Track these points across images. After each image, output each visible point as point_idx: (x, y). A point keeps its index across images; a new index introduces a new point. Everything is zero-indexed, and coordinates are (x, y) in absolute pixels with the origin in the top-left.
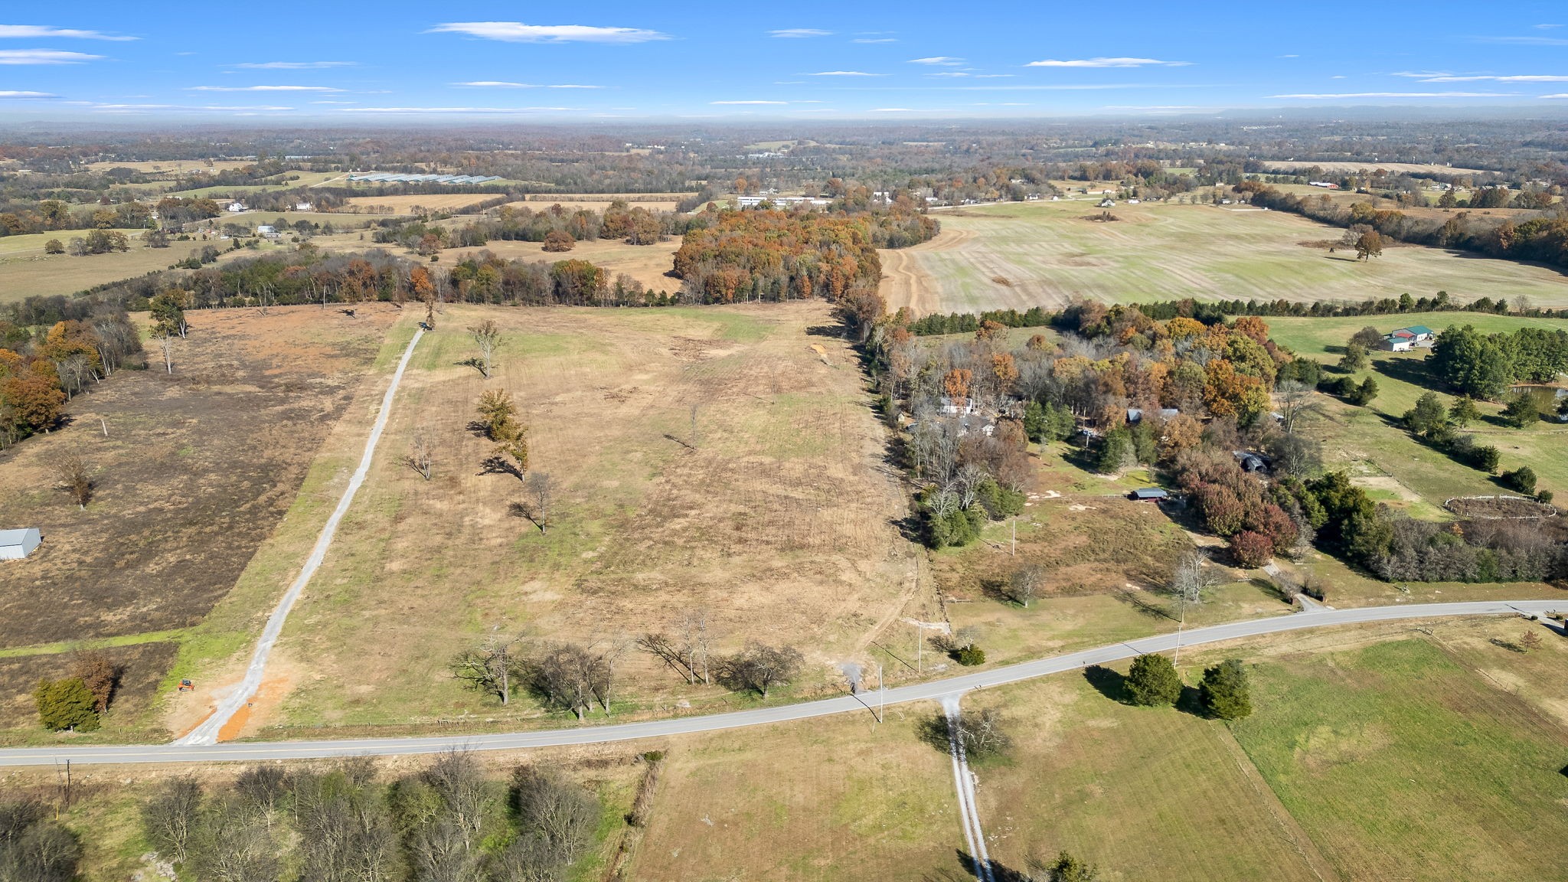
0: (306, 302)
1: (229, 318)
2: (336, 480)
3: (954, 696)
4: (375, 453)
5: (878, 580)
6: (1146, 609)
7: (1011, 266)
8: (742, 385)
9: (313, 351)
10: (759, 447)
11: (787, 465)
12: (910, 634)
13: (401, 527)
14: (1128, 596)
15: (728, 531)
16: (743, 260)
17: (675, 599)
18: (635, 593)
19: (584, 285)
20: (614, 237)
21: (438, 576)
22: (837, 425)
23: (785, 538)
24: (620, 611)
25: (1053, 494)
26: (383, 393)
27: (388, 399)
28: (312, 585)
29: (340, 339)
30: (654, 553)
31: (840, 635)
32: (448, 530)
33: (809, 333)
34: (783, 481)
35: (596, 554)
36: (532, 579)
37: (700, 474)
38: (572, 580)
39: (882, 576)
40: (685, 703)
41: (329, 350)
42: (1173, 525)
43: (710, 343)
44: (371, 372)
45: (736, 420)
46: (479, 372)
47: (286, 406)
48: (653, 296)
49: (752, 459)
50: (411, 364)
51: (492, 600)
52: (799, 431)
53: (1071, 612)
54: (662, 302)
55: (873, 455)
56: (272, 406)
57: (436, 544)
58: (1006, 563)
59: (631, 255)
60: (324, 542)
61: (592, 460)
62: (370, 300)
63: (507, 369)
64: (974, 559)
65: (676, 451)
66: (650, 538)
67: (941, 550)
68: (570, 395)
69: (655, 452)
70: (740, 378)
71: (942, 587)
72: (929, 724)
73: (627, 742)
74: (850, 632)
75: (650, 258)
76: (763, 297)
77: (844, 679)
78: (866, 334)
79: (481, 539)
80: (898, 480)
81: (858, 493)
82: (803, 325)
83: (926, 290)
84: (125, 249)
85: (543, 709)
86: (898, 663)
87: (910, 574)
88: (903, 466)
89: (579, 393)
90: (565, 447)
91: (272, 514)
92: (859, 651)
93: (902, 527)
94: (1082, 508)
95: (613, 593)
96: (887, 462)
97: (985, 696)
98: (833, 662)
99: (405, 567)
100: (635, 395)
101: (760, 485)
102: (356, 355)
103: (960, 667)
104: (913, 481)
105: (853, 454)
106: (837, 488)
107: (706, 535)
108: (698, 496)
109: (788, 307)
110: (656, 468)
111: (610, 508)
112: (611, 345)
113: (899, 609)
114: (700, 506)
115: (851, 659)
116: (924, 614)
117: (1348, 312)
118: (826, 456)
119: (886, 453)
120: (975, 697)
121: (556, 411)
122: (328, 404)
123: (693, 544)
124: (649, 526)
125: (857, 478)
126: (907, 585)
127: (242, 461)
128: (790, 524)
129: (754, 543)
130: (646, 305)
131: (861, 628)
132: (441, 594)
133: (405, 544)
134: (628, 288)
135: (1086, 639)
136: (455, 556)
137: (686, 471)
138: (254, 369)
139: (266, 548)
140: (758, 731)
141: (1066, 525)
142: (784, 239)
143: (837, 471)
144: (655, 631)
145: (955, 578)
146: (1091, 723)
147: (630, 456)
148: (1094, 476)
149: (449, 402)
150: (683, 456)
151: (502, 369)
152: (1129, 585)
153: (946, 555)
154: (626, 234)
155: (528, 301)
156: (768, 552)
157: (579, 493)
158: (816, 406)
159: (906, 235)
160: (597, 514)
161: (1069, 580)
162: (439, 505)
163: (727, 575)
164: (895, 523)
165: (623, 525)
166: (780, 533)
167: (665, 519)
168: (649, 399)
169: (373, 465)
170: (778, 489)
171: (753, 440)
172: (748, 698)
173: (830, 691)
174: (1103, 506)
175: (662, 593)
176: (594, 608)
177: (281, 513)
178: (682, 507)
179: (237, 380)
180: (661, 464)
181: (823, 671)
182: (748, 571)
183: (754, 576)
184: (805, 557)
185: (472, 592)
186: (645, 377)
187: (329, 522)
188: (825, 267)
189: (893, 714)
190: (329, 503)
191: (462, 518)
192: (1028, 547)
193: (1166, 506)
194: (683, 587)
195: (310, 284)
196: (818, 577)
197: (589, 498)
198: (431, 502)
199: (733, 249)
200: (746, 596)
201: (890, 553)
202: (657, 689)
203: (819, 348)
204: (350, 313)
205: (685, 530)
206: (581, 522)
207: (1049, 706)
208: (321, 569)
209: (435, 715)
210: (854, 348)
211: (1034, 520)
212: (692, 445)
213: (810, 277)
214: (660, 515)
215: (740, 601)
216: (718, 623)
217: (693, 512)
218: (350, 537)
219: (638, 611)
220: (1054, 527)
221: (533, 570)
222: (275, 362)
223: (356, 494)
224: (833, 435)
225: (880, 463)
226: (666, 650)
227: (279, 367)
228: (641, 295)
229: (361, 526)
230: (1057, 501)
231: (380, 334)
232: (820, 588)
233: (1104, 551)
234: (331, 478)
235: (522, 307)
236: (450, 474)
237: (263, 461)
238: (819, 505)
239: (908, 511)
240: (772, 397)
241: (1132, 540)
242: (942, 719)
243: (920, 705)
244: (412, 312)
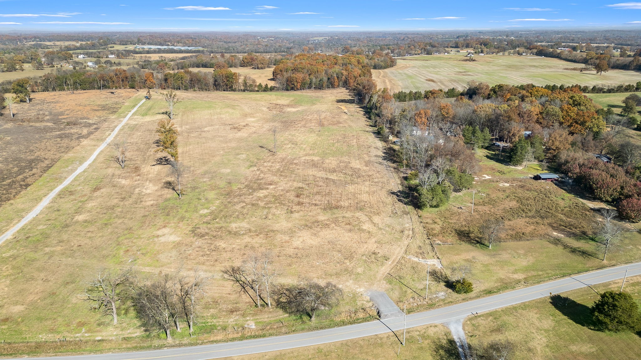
0: (94, 88)
1: (55, 95)
2: (70, 168)
3: (457, 321)
4: (99, 154)
5: (387, 229)
6: (574, 251)
7: (434, 75)
8: (303, 123)
9: (88, 108)
10: (311, 152)
11: (327, 161)
12: (414, 268)
13: (98, 193)
14: (557, 241)
15: (292, 198)
16: (305, 71)
17: (254, 241)
18: (228, 237)
19: (228, 81)
20: (247, 66)
21: (106, 224)
22: (355, 141)
23: (326, 202)
24: (217, 249)
25: (487, 177)
26: (116, 127)
27: (117, 130)
28: (23, 229)
29: (103, 103)
30: (245, 211)
31: (365, 268)
32: (123, 196)
33: (337, 102)
34: (325, 170)
35: (209, 211)
36: (165, 227)
37: (277, 166)
38: (190, 228)
39: (389, 226)
40: (252, 325)
41: (96, 108)
42: (568, 195)
43: (288, 106)
44: (113, 117)
45: (299, 139)
46: (168, 117)
47: (62, 132)
48: (262, 86)
49: (307, 158)
50: (134, 114)
51: (135, 241)
52: (333, 144)
53: (522, 252)
54: (266, 89)
55: (376, 156)
56: (55, 132)
57: (113, 204)
58: (469, 218)
59: (253, 72)
60: (45, 202)
61: (217, 159)
62: (125, 88)
63: (182, 115)
64: (446, 216)
65: (265, 154)
66: (244, 202)
67: (425, 209)
68: (212, 127)
69: (253, 155)
70: (302, 120)
71: (430, 235)
72: (442, 347)
74: (372, 266)
75: (262, 74)
76: (314, 88)
77: (371, 304)
78: (367, 100)
79: (141, 202)
80: (392, 169)
81: (369, 176)
82: (334, 98)
83: (394, 84)
84: (23, 70)
85: (143, 329)
86: (409, 291)
87: (407, 225)
88: (394, 162)
89: (218, 127)
90: (204, 152)
91: (21, 185)
92: (380, 281)
93: (398, 196)
94: (507, 185)
95: (214, 237)
96: (384, 159)
97: (480, 321)
98: (362, 290)
99: (87, 218)
100: (246, 128)
101: (312, 172)
102: (108, 110)
103: (455, 295)
104: (402, 170)
105: (365, 156)
106: (356, 173)
107: (278, 200)
108: (275, 178)
109: (327, 92)
110: (253, 162)
111: (222, 184)
112: (238, 106)
113: (404, 249)
114: (276, 183)
115: (375, 287)
116: (421, 254)
118: (350, 157)
119: (384, 155)
120: (473, 322)
121: (204, 134)
122: (85, 131)
123: (270, 205)
124: (244, 194)
125: (368, 168)
126: (406, 232)
127: (21, 158)
128: (329, 194)
129: (308, 205)
130: (258, 91)
131: (379, 263)
132: (103, 236)
133: (93, 204)
134: (249, 82)
135: (540, 273)
136: (122, 212)
137: (270, 164)
138: (55, 116)
139: (7, 206)
140: (306, 353)
141: (501, 195)
142: (325, 63)
143: (356, 164)
144: (237, 264)
145: (437, 228)
146: (574, 348)
147: (239, 156)
148: (508, 167)
149: (149, 130)
150: (268, 156)
151: (180, 116)
152: (555, 234)
153: (428, 213)
154: (252, 65)
155: (201, 89)
156: (316, 211)
157: (207, 176)
158: (342, 132)
159: (382, 64)
160: (213, 188)
161: (513, 230)
162: (123, 182)
163: (290, 225)
164: (393, 193)
165: (229, 194)
166: (323, 199)
167: (254, 190)
168: (254, 129)
169: (95, 160)
170: (322, 174)
171: (308, 148)
172: (299, 321)
173: (361, 315)
174: (520, 184)
175: (246, 236)
176: (199, 247)
177: (27, 185)
178: (265, 184)
179: (44, 120)
180: (256, 160)
181: (355, 297)
182: (303, 222)
183: (307, 226)
184: (339, 214)
185: (124, 235)
186: (253, 119)
187: (54, 191)
188: (345, 73)
189: (412, 337)
190: (59, 180)
191: (135, 189)
192: (480, 208)
193: (560, 184)
194: (260, 233)
195: (97, 80)
196: (348, 226)
197: (212, 178)
198: (120, 180)
199: (301, 66)
200: (301, 239)
201: (392, 212)
202: (232, 312)
203: (343, 108)
204: (112, 93)
205: (266, 197)
206: (204, 191)
207: (534, 331)
208: (34, 219)
210: (361, 107)
211: (479, 192)
212: (274, 151)
213: (338, 78)
214: (251, 188)
215: (297, 243)
216: (281, 258)
217: (272, 187)
218: (62, 200)
219: (228, 249)
220: (493, 196)
221: (167, 221)
222: (66, 113)
223: (78, 175)
224: (353, 146)
225: (380, 160)
226: (243, 279)
227: (68, 115)
228: (256, 86)
229: (71, 193)
230: (490, 181)
231: (124, 101)
232: (350, 234)
233: (530, 210)
234: (67, 167)
235: (198, 92)
236: (136, 165)
237: (33, 157)
238: (346, 183)
239: (400, 187)
240: (319, 128)
241: (546, 204)
242: (451, 342)
243: (432, 328)
244: (143, 93)
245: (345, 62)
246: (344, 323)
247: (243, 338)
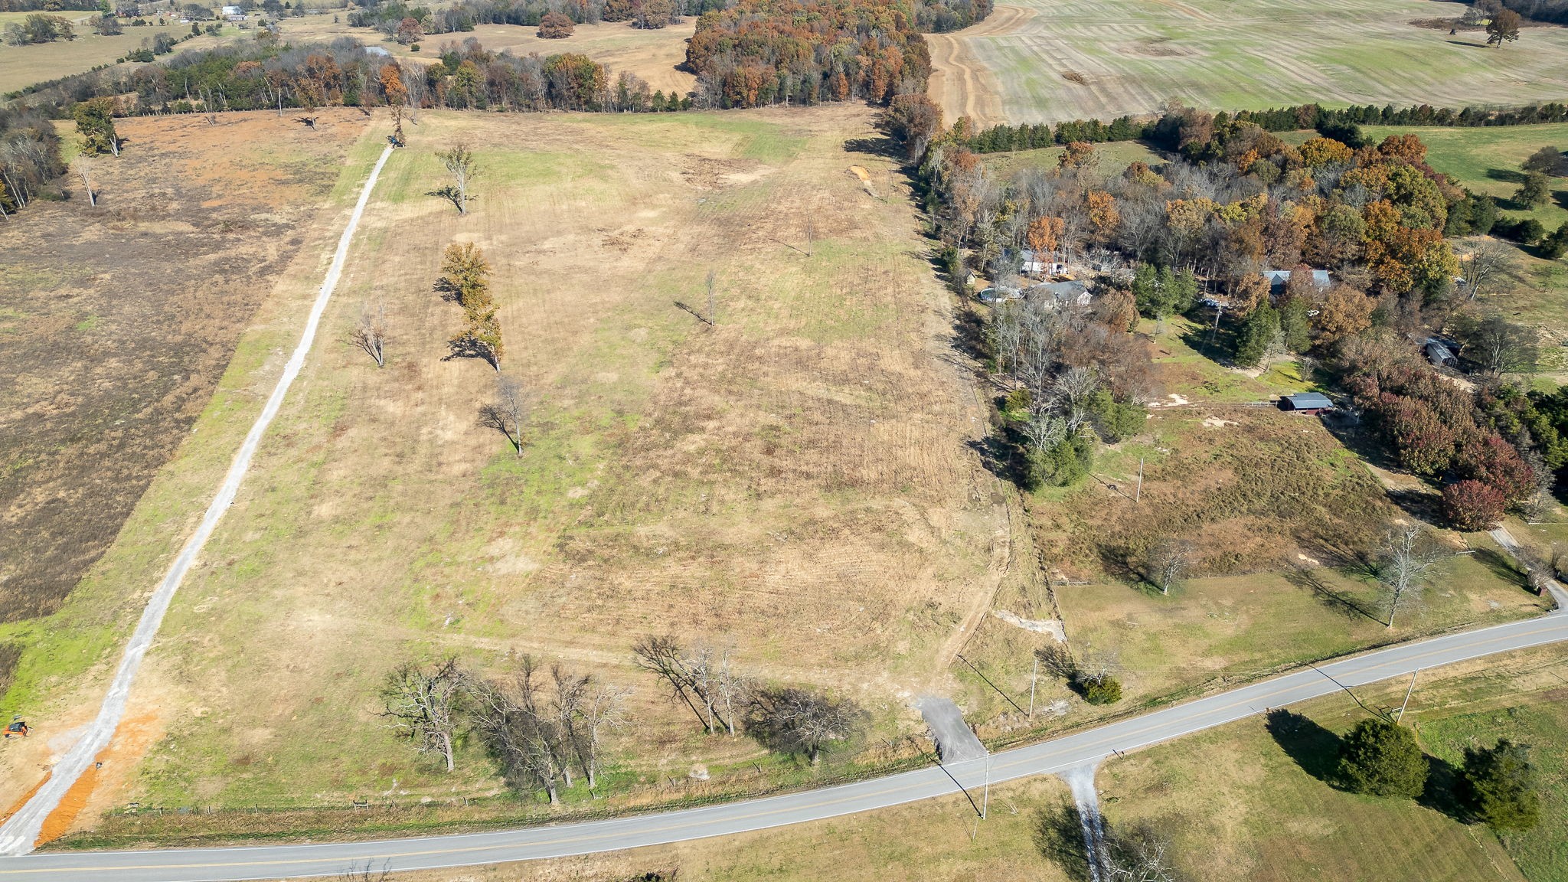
0: (261, 107)
1: (172, 129)
2: (267, 367)
3: (1085, 769)
4: (321, 325)
5: (958, 542)
6: (1333, 601)
7: (1082, 57)
8: (769, 226)
9: (262, 175)
10: (792, 324)
11: (830, 352)
12: (1011, 642)
13: (342, 442)
14: (1302, 577)
15: (757, 456)
16: (767, 51)
17: (687, 573)
18: (635, 562)
19: (581, 86)
20: (619, 19)
21: (380, 527)
22: (890, 290)
23: (830, 468)
24: (614, 593)
25: (1180, 401)
26: (339, 235)
27: (344, 244)
28: (213, 541)
29: (295, 159)
30: (661, 490)
31: (912, 642)
32: (398, 449)
33: (848, 150)
34: (825, 377)
35: (586, 492)
36: (502, 534)
37: (720, 364)
38: (554, 538)
39: (962, 536)
40: (702, 772)
41: (280, 174)
42: (1347, 454)
43: (730, 164)
44: (327, 206)
45: (763, 281)
46: (454, 207)
47: (221, 254)
48: (662, 99)
49: (785, 341)
50: (374, 195)
51: (447, 571)
52: (842, 299)
53: (1228, 602)
54: (673, 106)
55: (939, 337)
56: (205, 254)
57: (383, 472)
58: (1128, 516)
59: (639, 43)
60: (239, 468)
61: (585, 339)
62: (334, 105)
63: (487, 201)
64: (1083, 507)
65: (688, 327)
66: (655, 467)
67: (1039, 492)
68: (562, 240)
69: (664, 329)
70: (767, 216)
71: (1046, 558)
72: (1054, 823)
73: (617, 856)
74: (928, 637)
75: (660, 47)
76: (791, 99)
77: (923, 728)
78: (919, 153)
79: (440, 464)
80: (972, 376)
81: (922, 396)
82: (839, 137)
83: (985, 89)
84: (71, 37)
85: (502, 780)
86: (998, 698)
87: (1000, 533)
88: (978, 355)
89: (571, 237)
90: (552, 319)
91: (177, 421)
92: (941, 673)
93: (983, 452)
94: (1219, 423)
95: (606, 561)
96: (956, 347)
97: (1129, 768)
98: (906, 694)
99: (339, 511)
100: (639, 241)
101: (796, 383)
102: (311, 181)
103: (1086, 708)
104: (994, 377)
105: (913, 336)
106: (893, 388)
107: (728, 461)
108: (717, 398)
109: (821, 112)
110: (665, 353)
111: (606, 417)
112: (613, 167)
113: (991, 595)
114: (720, 415)
115: (931, 689)
116: (1025, 608)
117: (1505, 120)
118: (878, 337)
119: (955, 333)
120: (1115, 770)
121: (545, 263)
122: (271, 250)
123: (712, 477)
124: (656, 446)
125: (919, 372)
126: (997, 551)
127: (154, 339)
128: (836, 445)
129: (791, 475)
130: (654, 110)
131: (941, 631)
132: (380, 559)
133: (342, 473)
134: (632, 89)
135: (1257, 656)
136: (404, 494)
137: (702, 359)
138: (191, 199)
139: (163, 479)
140: (807, 834)
141: (1203, 452)
142: (816, 24)
143: (894, 361)
144: (661, 631)
145: (1061, 540)
146: (1294, 826)
147: (632, 334)
148: (1228, 370)
149: (416, 248)
150: (697, 336)
151: (481, 203)
152: (1302, 557)
153: (1047, 498)
154: (632, 15)
155: (518, 106)
156: (811, 491)
157: (568, 391)
158: (861, 260)
159: (957, 15)
160: (587, 426)
161: (1218, 546)
162: (393, 408)
163: (756, 530)
164: (973, 445)
165: (622, 444)
166: (824, 460)
167: (676, 434)
168: (656, 248)
169: (316, 342)
170: (818, 389)
171: (785, 313)
172: (790, 764)
173: (905, 753)
174: (1247, 420)
175: (669, 561)
176: (580, 588)
177: (190, 421)
178: (698, 416)
179: (169, 215)
180: (670, 347)
181: (894, 709)
182: (784, 524)
183: (792, 533)
184: (860, 502)
185: (423, 555)
186: (651, 214)
187: (251, 434)
188: (864, 61)
189: (1000, 802)
190: (253, 402)
191: (418, 428)
192: (1156, 487)
193: (1334, 421)
194: (699, 552)
195: (265, 85)
196: (877, 535)
197: (580, 398)
198: (382, 402)
199: (755, 37)
200: (782, 568)
201: (970, 495)
202: (662, 743)
203: (860, 172)
204: (309, 123)
205: (701, 452)
206: (568, 437)
207: (1226, 790)
208: (230, 513)
209: (351, 788)
210: (903, 171)
211: (1158, 443)
212: (709, 318)
213: (847, 74)
214: (668, 428)
215: (774, 578)
216: (745, 617)
217: (711, 425)
218: (274, 460)
219: (639, 594)
220: (1186, 456)
221: (504, 519)
222: (216, 189)
223: (289, 390)
224: (886, 306)
225: (947, 349)
226: (675, 667)
227: (219, 196)
228: (648, 97)
229: (289, 441)
230: (1185, 412)
231: (342, 152)
232: (882, 556)
233: (1259, 495)
234: (261, 364)
235: (510, 113)
236: (409, 359)
237: (179, 338)
238: (872, 415)
239: (989, 426)
240: (805, 246)
241: (1293, 479)
242: (1071, 812)
243: (1038, 785)
244: (382, 121)
245: (865, 22)
246: (873, 772)
247: (688, 803)
